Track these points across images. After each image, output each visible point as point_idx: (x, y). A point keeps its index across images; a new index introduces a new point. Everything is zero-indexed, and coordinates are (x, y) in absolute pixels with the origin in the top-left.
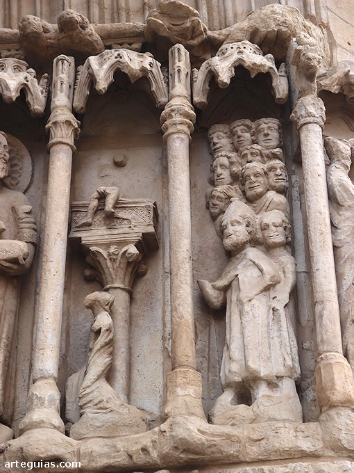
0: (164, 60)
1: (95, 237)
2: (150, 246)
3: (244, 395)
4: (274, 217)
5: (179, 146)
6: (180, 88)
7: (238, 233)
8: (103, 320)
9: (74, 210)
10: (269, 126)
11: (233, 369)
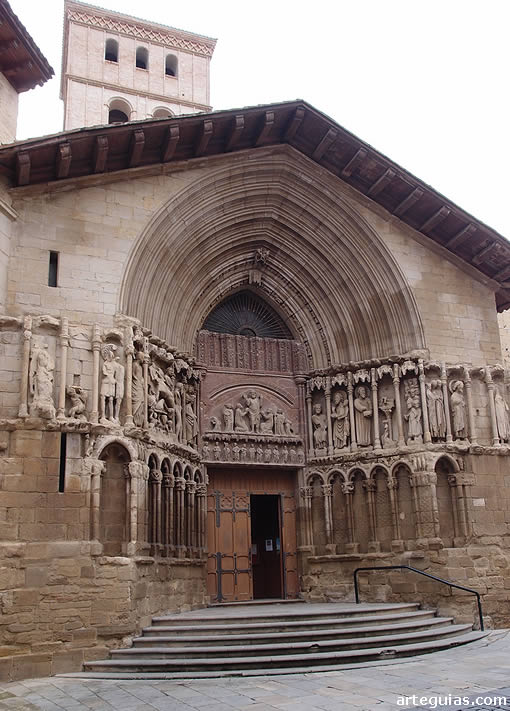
0: (392, 367)
1: (383, 408)
2: (394, 409)
3: (413, 439)
4: (417, 402)
5: (397, 389)
6: (396, 376)
7: (410, 406)
8: (386, 426)
9: (378, 402)
10: (415, 380)
11: (410, 434)
